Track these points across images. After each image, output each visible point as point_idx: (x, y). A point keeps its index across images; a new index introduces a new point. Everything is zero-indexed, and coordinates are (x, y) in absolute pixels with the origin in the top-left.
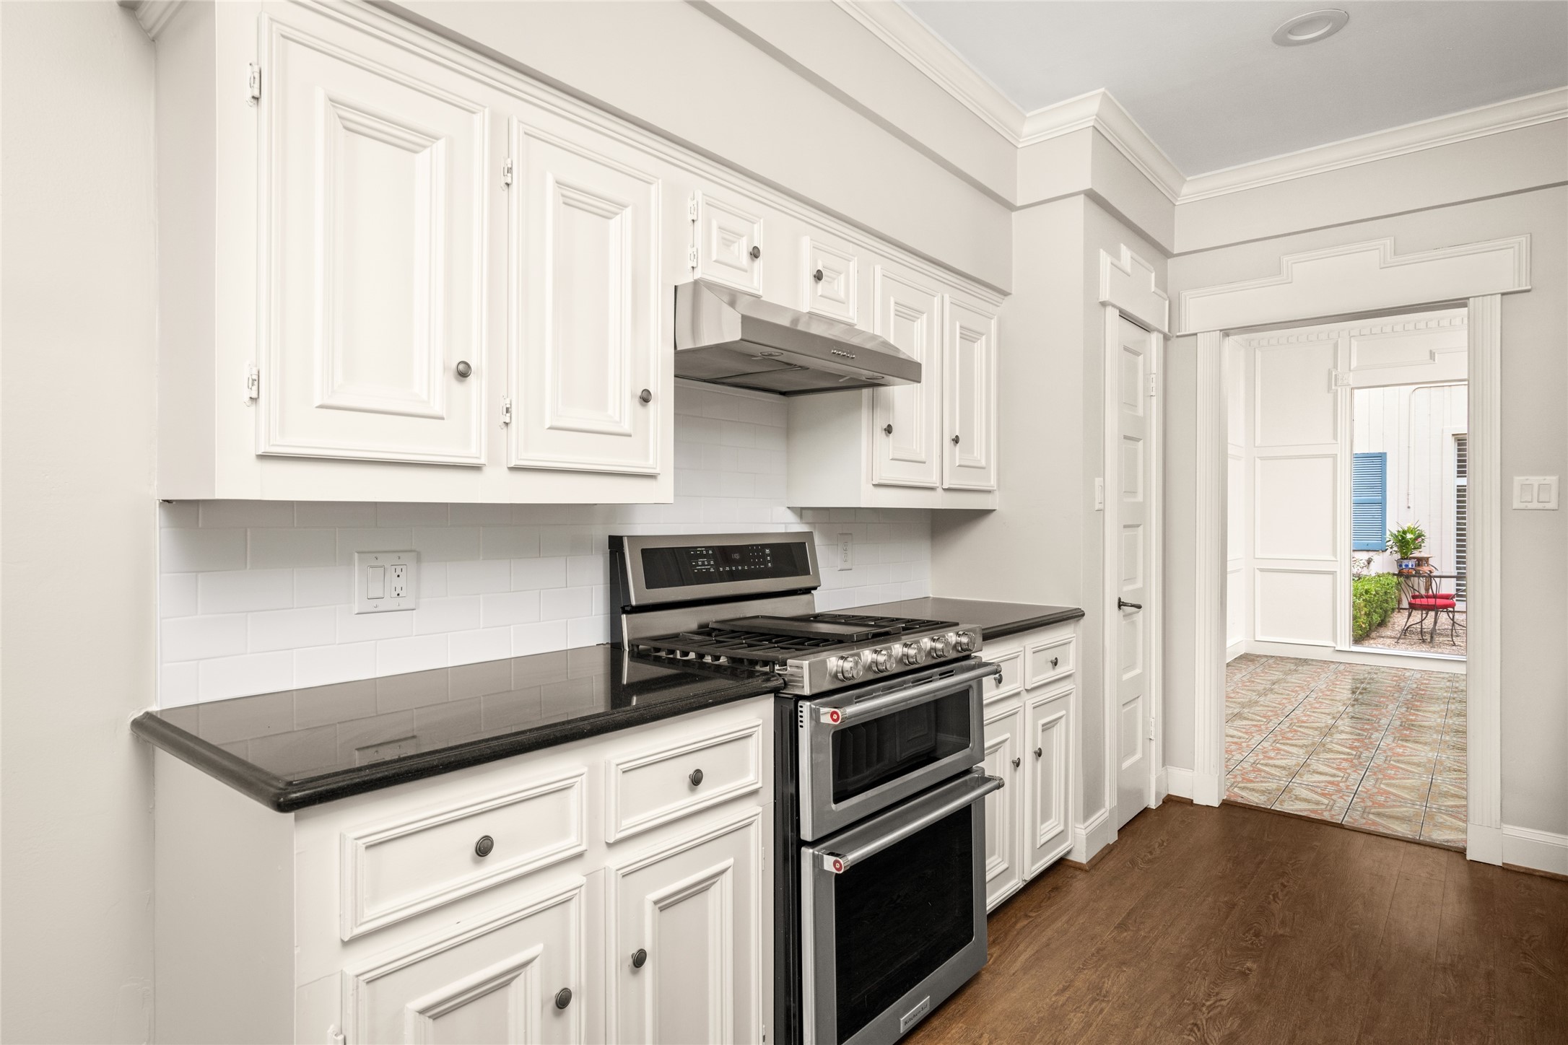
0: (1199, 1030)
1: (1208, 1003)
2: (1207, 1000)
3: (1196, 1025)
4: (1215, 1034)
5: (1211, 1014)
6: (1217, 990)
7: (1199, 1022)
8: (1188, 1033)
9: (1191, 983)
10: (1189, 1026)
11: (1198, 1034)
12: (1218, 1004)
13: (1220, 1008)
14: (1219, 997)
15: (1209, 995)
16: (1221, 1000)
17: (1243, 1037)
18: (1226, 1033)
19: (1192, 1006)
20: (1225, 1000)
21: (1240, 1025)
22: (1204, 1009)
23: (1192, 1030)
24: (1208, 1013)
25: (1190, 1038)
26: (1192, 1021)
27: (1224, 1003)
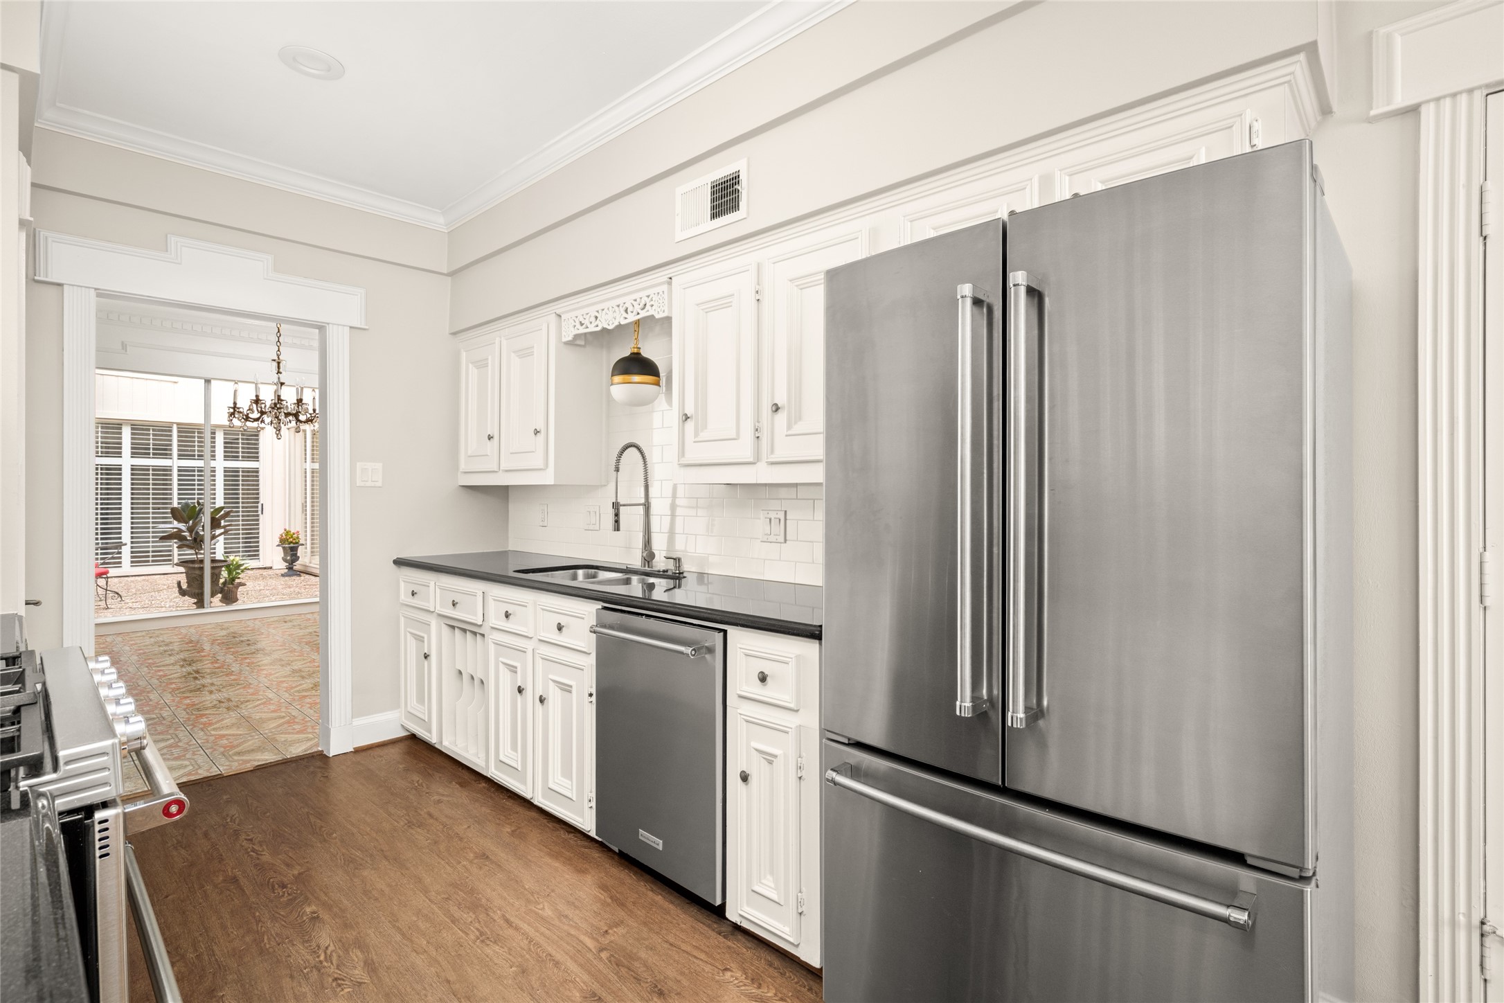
0: (343, 980)
1: (322, 958)
2: (318, 957)
3: (336, 979)
4: (357, 972)
5: (334, 962)
6: (314, 944)
7: (336, 976)
8: (339, 989)
9: (289, 956)
10: (334, 984)
11: (346, 983)
12: (329, 952)
13: (334, 954)
14: (323, 948)
15: (314, 952)
16: (327, 948)
17: (375, 957)
18: (362, 964)
19: (314, 970)
20: (329, 945)
21: (362, 951)
22: (325, 964)
23: (339, 985)
24: (332, 963)
25: (346, 990)
26: (330, 980)
27: (331, 948)
